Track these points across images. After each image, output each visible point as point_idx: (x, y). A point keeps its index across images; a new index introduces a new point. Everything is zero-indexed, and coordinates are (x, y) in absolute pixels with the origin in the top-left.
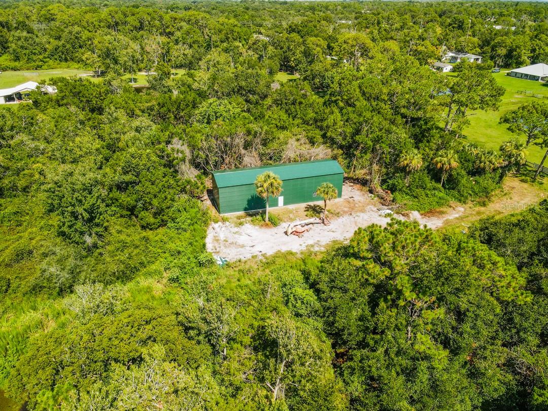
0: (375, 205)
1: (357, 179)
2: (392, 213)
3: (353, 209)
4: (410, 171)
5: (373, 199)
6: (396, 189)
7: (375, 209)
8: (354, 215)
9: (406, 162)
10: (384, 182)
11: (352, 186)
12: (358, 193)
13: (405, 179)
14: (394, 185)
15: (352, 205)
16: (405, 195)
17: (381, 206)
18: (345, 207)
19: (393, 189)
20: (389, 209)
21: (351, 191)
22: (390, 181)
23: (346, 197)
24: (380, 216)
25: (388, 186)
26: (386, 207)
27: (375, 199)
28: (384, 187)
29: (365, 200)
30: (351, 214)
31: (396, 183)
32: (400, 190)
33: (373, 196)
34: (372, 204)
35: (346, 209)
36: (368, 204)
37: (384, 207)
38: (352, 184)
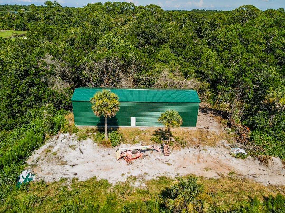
0: (229, 141)
1: (220, 112)
2: (246, 154)
3: (203, 140)
4: (276, 111)
5: (228, 133)
6: (257, 127)
7: (227, 145)
8: (201, 148)
9: (271, 100)
10: (244, 117)
11: (212, 117)
12: (216, 124)
13: (269, 118)
14: (254, 122)
15: (204, 136)
16: (266, 135)
17: (235, 143)
18: (196, 137)
19: (253, 127)
20: (243, 148)
21: (209, 122)
22: (251, 117)
23: (202, 127)
24: (231, 154)
25: (248, 122)
26: (241, 145)
27: (232, 133)
28: (245, 122)
29: (220, 133)
30: (198, 146)
31: (257, 121)
32: (261, 129)
33: (230, 129)
34: (226, 139)
35: (195, 140)
36: (222, 138)
37: (239, 144)
38: (213, 115)
